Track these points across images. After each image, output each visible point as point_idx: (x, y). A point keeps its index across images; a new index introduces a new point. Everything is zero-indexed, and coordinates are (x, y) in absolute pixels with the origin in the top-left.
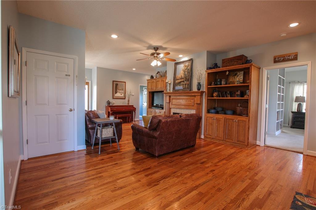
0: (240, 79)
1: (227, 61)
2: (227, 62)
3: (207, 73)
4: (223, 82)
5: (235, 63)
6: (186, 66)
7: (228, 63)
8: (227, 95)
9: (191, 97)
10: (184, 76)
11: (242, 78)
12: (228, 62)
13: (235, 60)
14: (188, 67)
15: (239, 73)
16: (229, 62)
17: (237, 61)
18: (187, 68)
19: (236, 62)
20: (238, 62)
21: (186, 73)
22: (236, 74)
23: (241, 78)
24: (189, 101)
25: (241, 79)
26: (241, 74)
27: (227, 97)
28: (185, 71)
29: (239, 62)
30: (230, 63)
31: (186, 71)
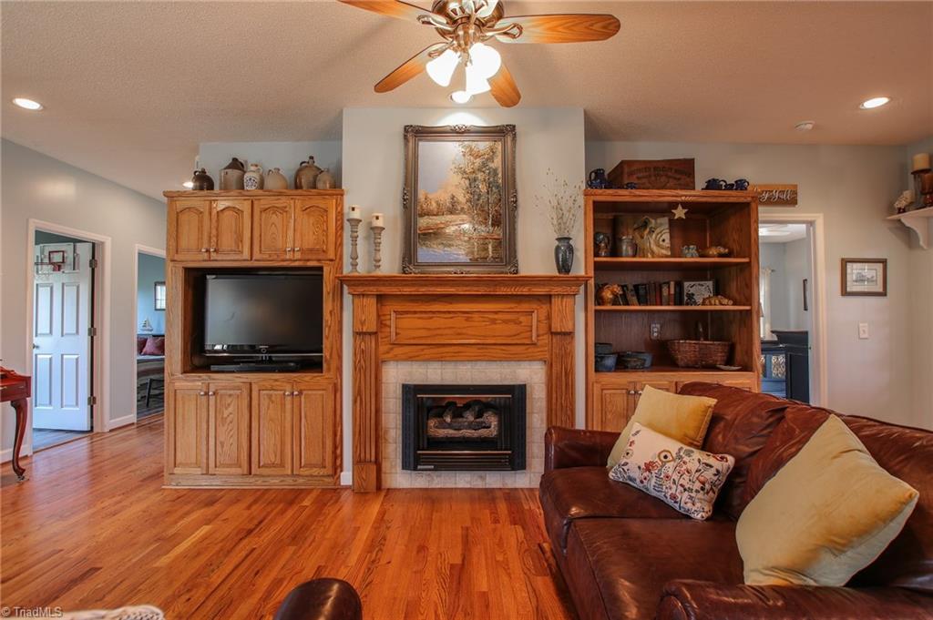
0: (661, 243)
1: (639, 170)
2: (640, 175)
3: (591, 202)
4: (624, 248)
5: (672, 182)
6: (478, 156)
7: (644, 177)
8: (629, 297)
9: (520, 302)
10: (469, 201)
11: (667, 241)
12: (645, 174)
13: (669, 174)
14: (491, 159)
15: (653, 221)
16: (650, 176)
17: (678, 176)
18: (484, 165)
19: (675, 178)
20: (679, 179)
21: (483, 188)
22: (645, 225)
23: (664, 241)
24: (505, 322)
25: (664, 244)
26: (661, 224)
27: (627, 304)
28: (475, 180)
29: (682, 182)
30: (653, 178)
31: (480, 176)
